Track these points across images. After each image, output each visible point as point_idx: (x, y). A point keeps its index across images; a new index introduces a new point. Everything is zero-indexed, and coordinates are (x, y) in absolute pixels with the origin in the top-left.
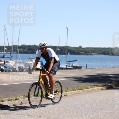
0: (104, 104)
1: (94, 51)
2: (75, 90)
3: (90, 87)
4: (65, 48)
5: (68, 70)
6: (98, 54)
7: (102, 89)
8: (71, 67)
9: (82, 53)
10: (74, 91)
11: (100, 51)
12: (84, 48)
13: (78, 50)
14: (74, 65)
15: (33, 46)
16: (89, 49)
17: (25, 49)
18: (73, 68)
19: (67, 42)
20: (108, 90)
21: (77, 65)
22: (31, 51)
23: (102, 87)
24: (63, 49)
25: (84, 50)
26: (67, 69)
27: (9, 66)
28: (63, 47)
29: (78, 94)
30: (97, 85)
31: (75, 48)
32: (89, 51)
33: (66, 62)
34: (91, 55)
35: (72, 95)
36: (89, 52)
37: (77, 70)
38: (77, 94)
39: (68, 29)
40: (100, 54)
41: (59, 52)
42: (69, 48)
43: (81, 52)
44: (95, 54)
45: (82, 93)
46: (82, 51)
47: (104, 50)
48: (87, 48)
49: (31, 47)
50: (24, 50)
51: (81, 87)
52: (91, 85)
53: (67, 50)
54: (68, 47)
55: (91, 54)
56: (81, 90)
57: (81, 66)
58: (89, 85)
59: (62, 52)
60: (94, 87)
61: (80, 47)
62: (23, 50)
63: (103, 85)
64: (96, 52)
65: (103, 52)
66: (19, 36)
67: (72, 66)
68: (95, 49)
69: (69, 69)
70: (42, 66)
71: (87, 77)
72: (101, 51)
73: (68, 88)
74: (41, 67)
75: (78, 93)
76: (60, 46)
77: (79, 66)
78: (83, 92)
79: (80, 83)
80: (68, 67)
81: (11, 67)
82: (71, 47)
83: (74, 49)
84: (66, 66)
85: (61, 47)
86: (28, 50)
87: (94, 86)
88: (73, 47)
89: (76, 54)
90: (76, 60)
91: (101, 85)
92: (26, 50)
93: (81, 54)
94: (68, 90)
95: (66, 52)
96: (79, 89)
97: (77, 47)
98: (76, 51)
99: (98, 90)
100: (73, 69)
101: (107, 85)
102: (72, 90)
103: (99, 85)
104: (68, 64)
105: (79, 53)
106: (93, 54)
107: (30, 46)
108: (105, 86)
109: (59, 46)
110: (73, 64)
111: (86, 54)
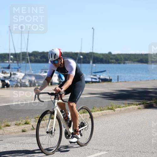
1: (128, 58)
2: (103, 110)
3: (123, 105)
4: (90, 54)
5: (94, 84)
8: (98, 80)
9: (112, 61)
10: (102, 112)
11: (136, 59)
12: (114, 55)
13: (106, 58)
14: (102, 77)
16: (121, 56)
17: (37, 57)
18: (100, 81)
19: (93, 47)
20: (147, 109)
21: (106, 77)
22: (45, 60)
23: (138, 106)
24: (87, 57)
25: (114, 57)
26: (93, 82)
27: (17, 79)
28: (87, 54)
29: (108, 115)
30: (132, 102)
31: (103, 55)
33: (92, 74)
34: (124, 63)
35: (100, 116)
36: (121, 60)
37: (105, 84)
38: (106, 115)
40: (136, 62)
41: (82, 61)
43: (110, 61)
45: (112, 114)
46: (111, 59)
47: (141, 57)
48: (119, 55)
50: (37, 59)
51: (111, 105)
53: (92, 57)
54: (94, 53)
56: (111, 109)
57: (111, 78)
58: (122, 103)
59: (86, 60)
60: (129, 106)
61: (110, 53)
62: (35, 59)
63: (140, 103)
64: (131, 59)
66: (28, 39)
67: (99, 78)
68: (130, 56)
69: (95, 82)
70: (60, 79)
72: (138, 58)
73: (94, 108)
75: (108, 113)
76: (83, 53)
77: (108, 78)
78: (114, 113)
80: (93, 80)
81: (19, 80)
83: (101, 57)
84: (92, 78)
85: (85, 53)
86: (41, 58)
87: (129, 104)
88: (101, 54)
89: (104, 62)
90: (105, 71)
91: (138, 103)
92: (39, 58)
93: (111, 63)
94: (94, 110)
96: (108, 108)
97: (106, 54)
99: (134, 109)
100: (101, 83)
101: (146, 103)
102: (99, 109)
103: (135, 103)
104: (94, 76)
106: (126, 62)
107: (43, 53)
108: (143, 104)
109: (80, 52)
110: (100, 76)
111: (117, 62)
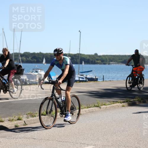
0: (126, 125)
1: (113, 59)
2: (90, 107)
3: (108, 103)
4: (77, 55)
5: (81, 83)
6: (117, 63)
7: (123, 106)
8: (85, 79)
9: (98, 61)
10: (89, 109)
11: (120, 60)
12: (100, 56)
13: (93, 59)
14: (88, 76)
15: (38, 53)
16: (107, 57)
17: (28, 57)
18: (87, 80)
19: (80, 49)
20: (131, 107)
21: (92, 77)
22: (35, 60)
23: (123, 103)
24: (74, 58)
25: (100, 58)
26: (80, 81)
28: (75, 55)
29: (94, 112)
30: (116, 100)
31: (89, 56)
32: (106, 59)
33: (79, 73)
34: (109, 64)
35: (87, 113)
36: (106, 61)
37: (92, 83)
38: (93, 112)
39: (80, 32)
40: (120, 63)
42: (82, 56)
43: (96, 61)
44: (114, 63)
45: (98, 111)
46: (97, 60)
47: (125, 58)
48: (104, 56)
49: (36, 55)
50: (28, 59)
51: (98, 103)
52: (109, 101)
53: (79, 58)
54: (81, 54)
55: (109, 62)
56: (97, 107)
57: (96, 78)
58: (107, 101)
59: (74, 61)
60: (114, 104)
61: (96, 54)
62: (26, 59)
63: (124, 101)
64: (115, 60)
65: (123, 60)
67: (86, 78)
68: (114, 57)
69: (82, 81)
70: (50, 79)
71: (104, 91)
72: (122, 59)
73: (82, 105)
74: (48, 80)
75: (94, 110)
76: (71, 54)
77: (95, 77)
78: (100, 110)
79: (96, 99)
80: (81, 79)
82: (84, 55)
83: (88, 58)
84: (79, 77)
85: (73, 54)
86: (32, 59)
87: (114, 102)
88: (87, 55)
89: (90, 63)
90: (91, 71)
91: (122, 101)
92: (30, 59)
93: (97, 63)
94: (81, 107)
95: (79, 61)
96: (95, 105)
97: (92, 55)
98: (91, 60)
99: (119, 107)
100: (88, 82)
101: (130, 101)
102: (86, 107)
103: (119, 101)
104: (81, 75)
105: (95, 62)
106: (111, 63)
107: (34, 54)
108: (127, 102)
109: (69, 53)
110: (87, 76)
111: (102, 63)
